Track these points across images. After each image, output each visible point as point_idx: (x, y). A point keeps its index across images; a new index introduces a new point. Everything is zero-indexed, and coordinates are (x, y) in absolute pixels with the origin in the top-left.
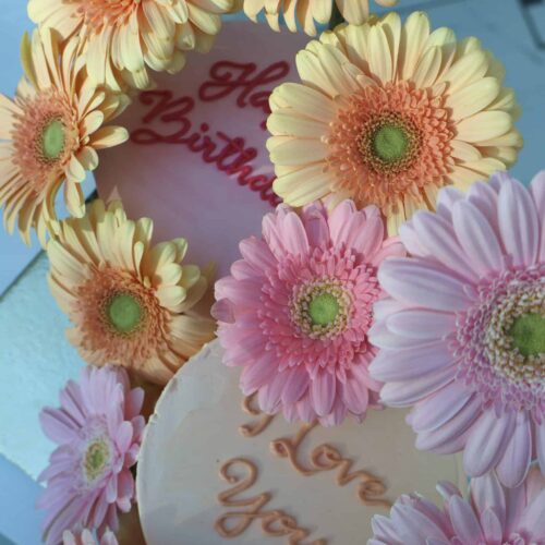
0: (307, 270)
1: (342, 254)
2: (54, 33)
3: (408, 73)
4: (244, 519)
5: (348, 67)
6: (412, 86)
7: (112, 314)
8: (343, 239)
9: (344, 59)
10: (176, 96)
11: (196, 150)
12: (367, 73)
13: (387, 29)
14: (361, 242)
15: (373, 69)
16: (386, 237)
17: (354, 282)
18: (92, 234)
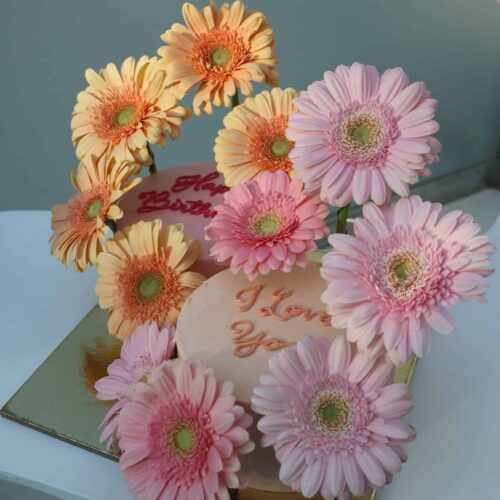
0: (253, 209)
1: (270, 194)
2: (93, 156)
3: (278, 112)
4: (253, 347)
5: (249, 115)
6: (282, 116)
7: (142, 291)
8: (269, 188)
9: (246, 111)
10: (159, 192)
11: (176, 210)
12: (258, 116)
13: (264, 96)
14: (279, 187)
15: (262, 116)
16: (290, 180)
17: (281, 206)
18: (126, 240)
